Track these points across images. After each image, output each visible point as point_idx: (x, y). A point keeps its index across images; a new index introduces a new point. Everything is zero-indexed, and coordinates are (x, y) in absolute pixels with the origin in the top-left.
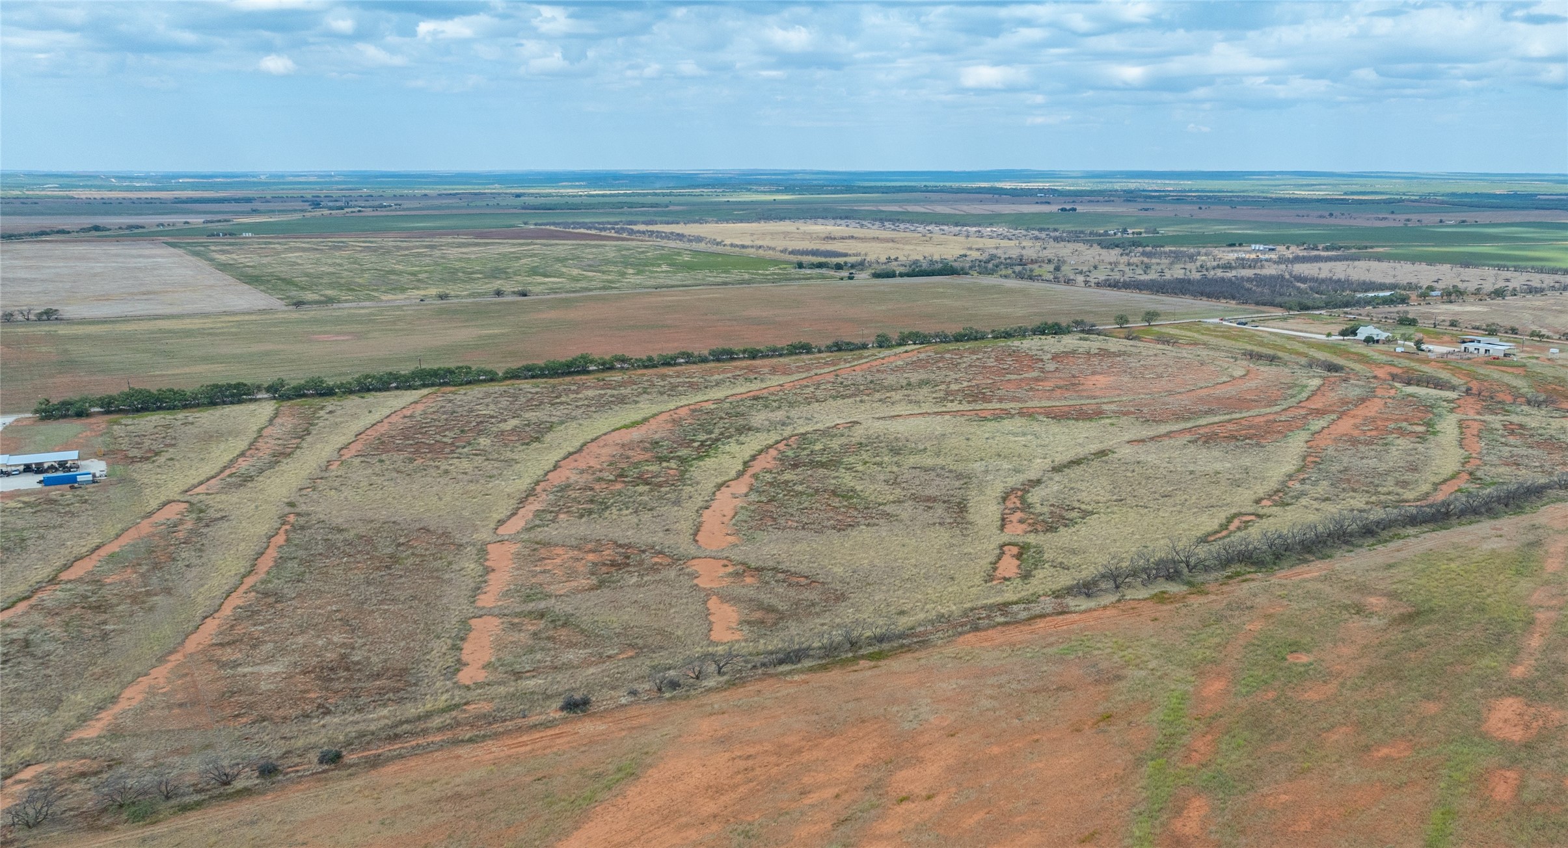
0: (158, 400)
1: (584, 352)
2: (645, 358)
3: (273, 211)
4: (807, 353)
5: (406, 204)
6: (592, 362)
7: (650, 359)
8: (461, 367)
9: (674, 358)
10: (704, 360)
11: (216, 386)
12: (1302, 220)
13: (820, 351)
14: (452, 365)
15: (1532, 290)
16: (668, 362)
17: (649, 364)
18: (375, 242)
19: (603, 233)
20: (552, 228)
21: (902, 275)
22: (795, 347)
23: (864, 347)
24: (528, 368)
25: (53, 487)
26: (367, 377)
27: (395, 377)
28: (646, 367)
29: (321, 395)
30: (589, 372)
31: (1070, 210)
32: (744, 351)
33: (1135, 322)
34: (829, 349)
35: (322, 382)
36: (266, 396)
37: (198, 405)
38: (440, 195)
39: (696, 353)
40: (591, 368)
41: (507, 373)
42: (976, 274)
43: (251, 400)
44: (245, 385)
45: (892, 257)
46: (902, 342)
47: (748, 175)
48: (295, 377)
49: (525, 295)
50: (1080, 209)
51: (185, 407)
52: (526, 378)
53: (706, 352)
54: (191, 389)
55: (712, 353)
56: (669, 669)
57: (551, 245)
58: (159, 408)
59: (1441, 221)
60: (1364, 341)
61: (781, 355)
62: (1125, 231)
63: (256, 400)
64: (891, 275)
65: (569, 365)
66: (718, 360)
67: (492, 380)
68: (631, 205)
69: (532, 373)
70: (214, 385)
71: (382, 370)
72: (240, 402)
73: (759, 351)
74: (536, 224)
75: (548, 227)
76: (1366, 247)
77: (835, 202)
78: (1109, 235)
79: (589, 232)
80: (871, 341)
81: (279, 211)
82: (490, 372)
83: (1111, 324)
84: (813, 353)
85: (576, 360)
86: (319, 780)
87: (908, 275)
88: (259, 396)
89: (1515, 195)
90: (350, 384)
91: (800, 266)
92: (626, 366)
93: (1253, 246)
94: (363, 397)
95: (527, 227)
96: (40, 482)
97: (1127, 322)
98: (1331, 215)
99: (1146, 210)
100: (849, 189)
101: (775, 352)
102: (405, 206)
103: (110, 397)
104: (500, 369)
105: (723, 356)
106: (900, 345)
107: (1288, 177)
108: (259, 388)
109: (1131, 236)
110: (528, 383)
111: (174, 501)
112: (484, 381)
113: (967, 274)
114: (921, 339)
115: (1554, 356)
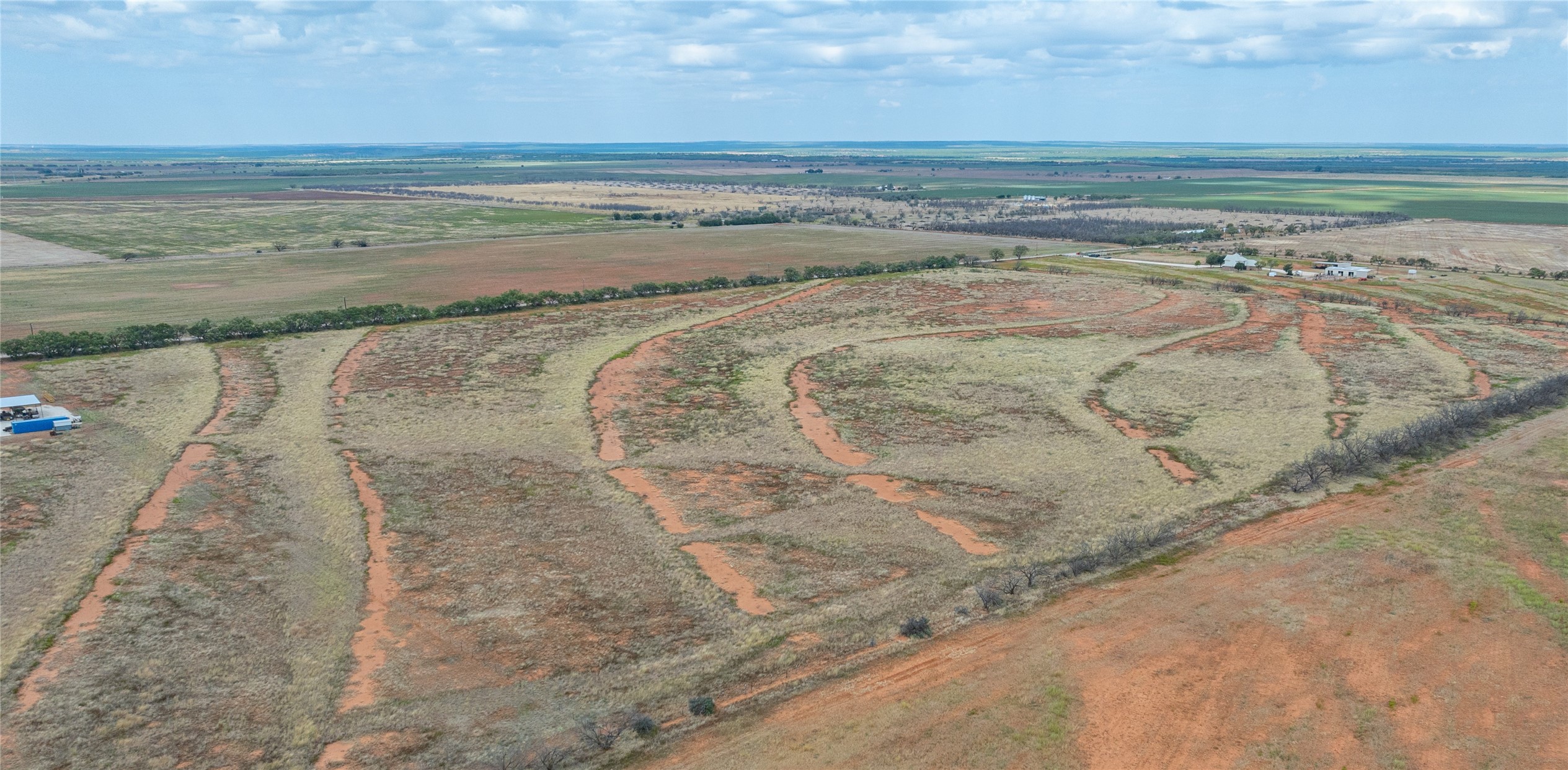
0: (74, 345)
1: (512, 289)
2: (572, 293)
3: (11, 178)
4: (725, 288)
5: (146, 172)
6: (521, 298)
7: (577, 295)
8: (392, 306)
9: (601, 294)
10: (627, 296)
11: (136, 328)
12: (1035, 178)
13: (735, 286)
14: (382, 302)
15: (1314, 228)
16: (595, 298)
17: (577, 300)
18: (148, 204)
19: (381, 194)
20: (323, 190)
21: (727, 223)
22: (713, 282)
23: (776, 281)
24: (460, 306)
25: (31, 434)
26: (297, 316)
27: (326, 316)
28: (574, 303)
29: (250, 337)
30: (520, 309)
31: (816, 172)
32: (665, 287)
33: (1009, 257)
34: (744, 284)
35: (250, 322)
36: (189, 339)
37: (116, 350)
38: (174, 165)
39: (621, 289)
40: (522, 305)
41: (438, 311)
42: (797, 222)
43: (174, 343)
44: (168, 327)
45: (699, 210)
46: (809, 277)
47: (470, 147)
48: (219, 319)
49: (364, 245)
50: (826, 171)
51: (104, 351)
52: (458, 316)
53: (629, 288)
54: (108, 332)
55: (636, 288)
56: (966, 585)
57: (339, 204)
58: (75, 353)
59: (1159, 178)
60: (1235, 267)
61: (700, 290)
62: (890, 187)
63: (180, 343)
64: (717, 223)
65: (501, 301)
66: (641, 295)
67: (424, 318)
68: (386, 171)
69: (465, 310)
70: (132, 327)
71: (312, 309)
72: (165, 345)
73: (680, 286)
74: (304, 188)
75: (318, 190)
76: (1125, 197)
77: (590, 167)
78: (878, 190)
79: (364, 193)
80: (780, 274)
81: (16, 178)
82: (422, 310)
83: (986, 259)
84: (730, 288)
85: (507, 296)
86: (716, 734)
87: (734, 223)
88: (183, 339)
89: (1188, 159)
90: (279, 324)
91: (617, 217)
92: (556, 302)
93: (1025, 197)
94: (299, 337)
95: (295, 190)
96: (7, 430)
97: (1002, 255)
98: (1056, 173)
99: (885, 171)
100: (584, 157)
101: (695, 287)
102: (145, 174)
103: (17, 341)
104: (432, 307)
105: (647, 291)
106: (807, 279)
107: (984, 146)
108: (182, 330)
109: (897, 191)
110: (468, 321)
111: (192, 443)
112: (417, 319)
113: (788, 221)
114: (826, 273)
115: (1413, 277)
